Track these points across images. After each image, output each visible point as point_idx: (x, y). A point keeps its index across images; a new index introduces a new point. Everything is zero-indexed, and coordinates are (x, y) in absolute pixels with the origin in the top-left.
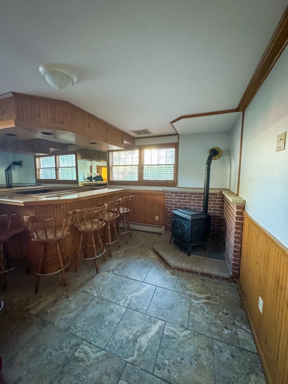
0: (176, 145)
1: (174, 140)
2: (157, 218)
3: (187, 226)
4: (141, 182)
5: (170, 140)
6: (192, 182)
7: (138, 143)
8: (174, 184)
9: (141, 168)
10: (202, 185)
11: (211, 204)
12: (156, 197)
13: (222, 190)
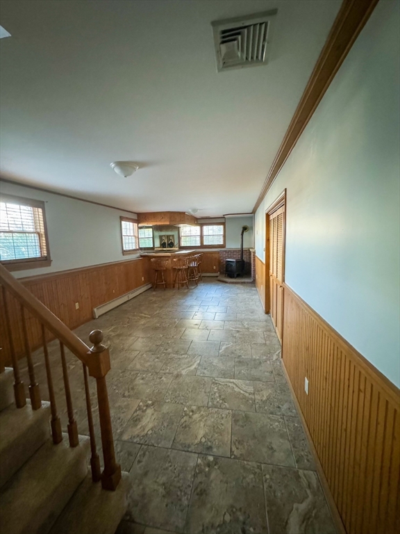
0: (223, 224)
1: (223, 221)
2: (215, 267)
3: (234, 265)
4: (202, 246)
5: (221, 220)
6: (233, 245)
7: (200, 222)
8: (223, 246)
9: (202, 237)
10: (240, 247)
11: (244, 256)
12: (213, 255)
13: (249, 249)
